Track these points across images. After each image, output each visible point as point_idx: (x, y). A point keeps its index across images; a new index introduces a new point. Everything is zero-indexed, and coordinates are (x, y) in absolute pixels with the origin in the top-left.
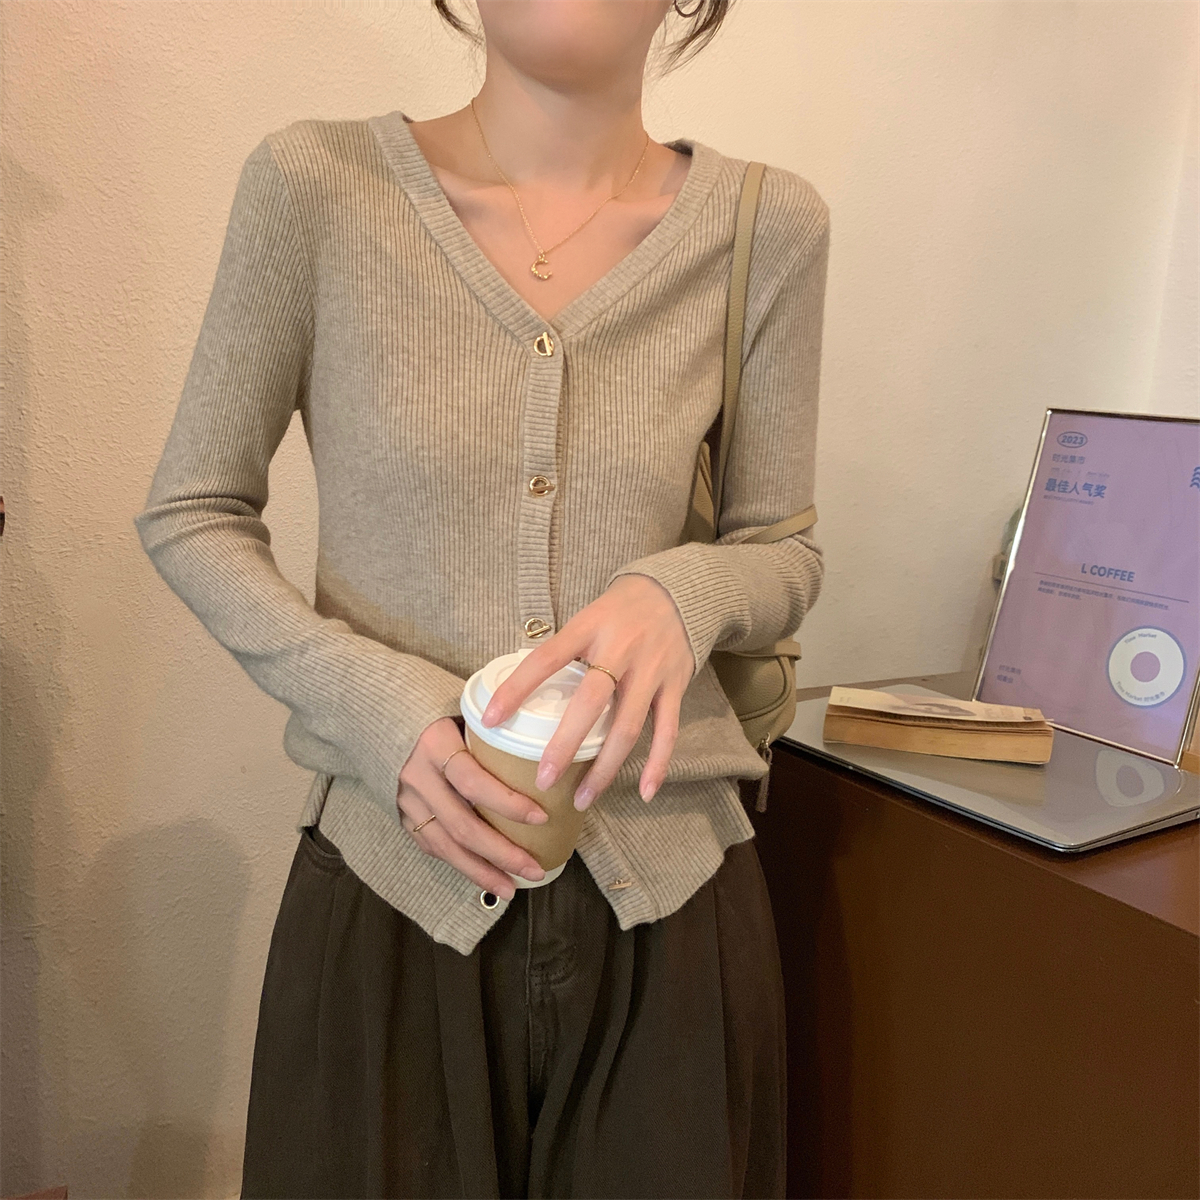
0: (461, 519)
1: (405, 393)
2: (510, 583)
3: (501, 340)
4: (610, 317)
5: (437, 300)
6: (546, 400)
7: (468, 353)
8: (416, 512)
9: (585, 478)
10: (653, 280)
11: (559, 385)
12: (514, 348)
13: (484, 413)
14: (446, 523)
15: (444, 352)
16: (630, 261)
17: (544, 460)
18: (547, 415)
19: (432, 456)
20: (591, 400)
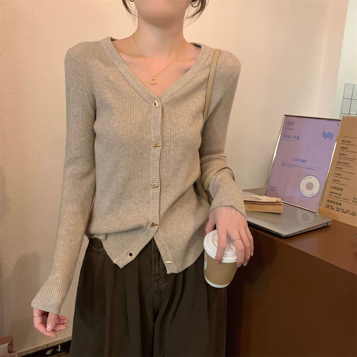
0: (134, 155)
1: (118, 120)
2: (148, 173)
3: (144, 103)
4: (176, 95)
5: (126, 93)
6: (157, 120)
7: (134, 107)
8: (121, 154)
9: (170, 142)
11: (161, 116)
12: (147, 105)
13: (140, 125)
14: (129, 157)
15: (128, 107)
17: (157, 138)
18: (158, 125)
19: (126, 137)
20: (171, 119)
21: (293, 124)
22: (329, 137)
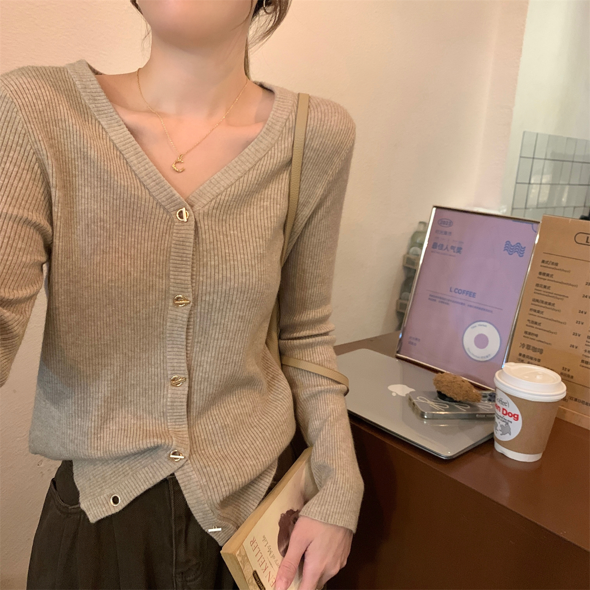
0: (132, 322)
2: (162, 355)
4: (223, 198)
6: (184, 249)
8: (105, 319)
9: (212, 294)
10: (250, 176)
11: (192, 240)
12: (165, 215)
13: (145, 259)
14: (123, 325)
16: (237, 163)
17: (183, 286)
18: (184, 259)
19: (117, 285)
20: (216, 246)
21: (450, 223)
22: (516, 253)
